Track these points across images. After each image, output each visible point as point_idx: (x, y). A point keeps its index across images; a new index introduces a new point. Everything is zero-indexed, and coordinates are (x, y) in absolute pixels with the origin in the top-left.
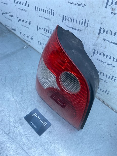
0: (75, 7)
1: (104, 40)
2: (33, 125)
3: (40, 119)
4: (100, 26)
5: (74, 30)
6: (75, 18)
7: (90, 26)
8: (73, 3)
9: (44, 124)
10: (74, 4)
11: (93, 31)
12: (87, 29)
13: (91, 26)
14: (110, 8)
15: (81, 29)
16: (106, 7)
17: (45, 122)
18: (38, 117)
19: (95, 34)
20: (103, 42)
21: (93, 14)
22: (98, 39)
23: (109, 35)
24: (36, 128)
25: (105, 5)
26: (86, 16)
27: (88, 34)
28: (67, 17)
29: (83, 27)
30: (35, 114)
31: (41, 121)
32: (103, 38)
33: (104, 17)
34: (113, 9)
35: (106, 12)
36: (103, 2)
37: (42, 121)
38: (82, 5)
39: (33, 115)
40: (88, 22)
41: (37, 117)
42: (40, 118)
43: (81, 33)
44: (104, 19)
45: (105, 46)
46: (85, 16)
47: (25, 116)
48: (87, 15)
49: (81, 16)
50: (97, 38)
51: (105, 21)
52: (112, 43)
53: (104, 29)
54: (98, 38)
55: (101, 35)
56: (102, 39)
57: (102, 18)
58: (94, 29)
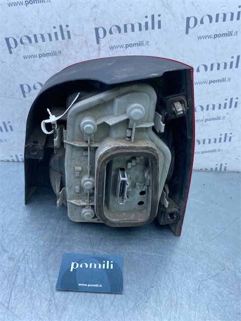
3: (93, 266)
4: (94, 26)
5: (45, 58)
6: (37, 31)
7: (76, 35)
11: (86, 42)
12: (72, 44)
13: (77, 33)
15: (60, 49)
17: (108, 262)
18: (84, 266)
19: (91, 46)
20: (111, 53)
21: (71, 8)
22: (100, 52)
23: (116, 35)
26: (58, 18)
27: (77, 52)
28: (18, 37)
29: (60, 42)
30: (73, 263)
31: (97, 266)
33: (95, 6)
37: (100, 265)
39: (72, 270)
40: (69, 29)
41: (81, 266)
42: (91, 264)
43: (61, 57)
44: (95, 10)
46: (57, 20)
47: (55, 284)
48: (60, 16)
49: (49, 22)
50: (98, 51)
51: (99, 12)
54: (99, 49)
55: (102, 41)
56: (107, 47)
57: (92, 9)
58: (86, 37)
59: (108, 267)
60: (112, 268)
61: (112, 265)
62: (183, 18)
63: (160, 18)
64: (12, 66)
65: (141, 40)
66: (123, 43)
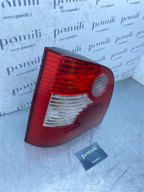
0: (17, 20)
1: (61, 40)
2: (96, 161)
3: (90, 152)
4: (54, 29)
5: (25, 50)
6: (21, 34)
7: (44, 35)
8: (13, 17)
9: (95, 149)
10: (15, 17)
11: (49, 38)
12: (41, 39)
13: (45, 33)
14: (59, 7)
15: (34, 43)
16: (55, 8)
17: (93, 147)
18: (86, 154)
19: (51, 39)
20: (60, 42)
21: (43, 20)
23: (64, 33)
24: (99, 158)
25: (53, 5)
27: (43, 44)
28: (8, 38)
29: (35, 39)
30: (82, 156)
32: (59, 39)
33: (56, 18)
34: (61, 8)
35: (56, 13)
36: (51, 3)
37: (92, 150)
38: (26, 15)
39: (84, 159)
40: (40, 31)
41: (86, 155)
42: (89, 152)
43: (34, 48)
44: (56, 20)
45: (63, 45)
46: (34, 27)
48: (36, 24)
49: (30, 28)
50: (54, 42)
51: (57, 21)
52: (68, 38)
53: (58, 30)
54: (55, 41)
55: (57, 37)
57: (54, 20)
58: (49, 35)
59: (95, 150)
60: (97, 149)
61: (96, 148)
62: (92, 23)
63: (83, 24)
64: (3, 57)
65: (74, 34)
66: (67, 37)
